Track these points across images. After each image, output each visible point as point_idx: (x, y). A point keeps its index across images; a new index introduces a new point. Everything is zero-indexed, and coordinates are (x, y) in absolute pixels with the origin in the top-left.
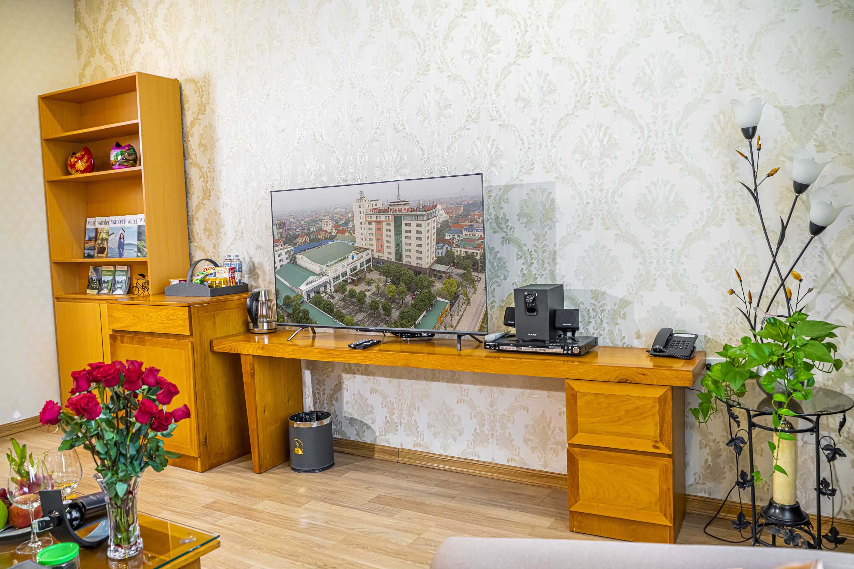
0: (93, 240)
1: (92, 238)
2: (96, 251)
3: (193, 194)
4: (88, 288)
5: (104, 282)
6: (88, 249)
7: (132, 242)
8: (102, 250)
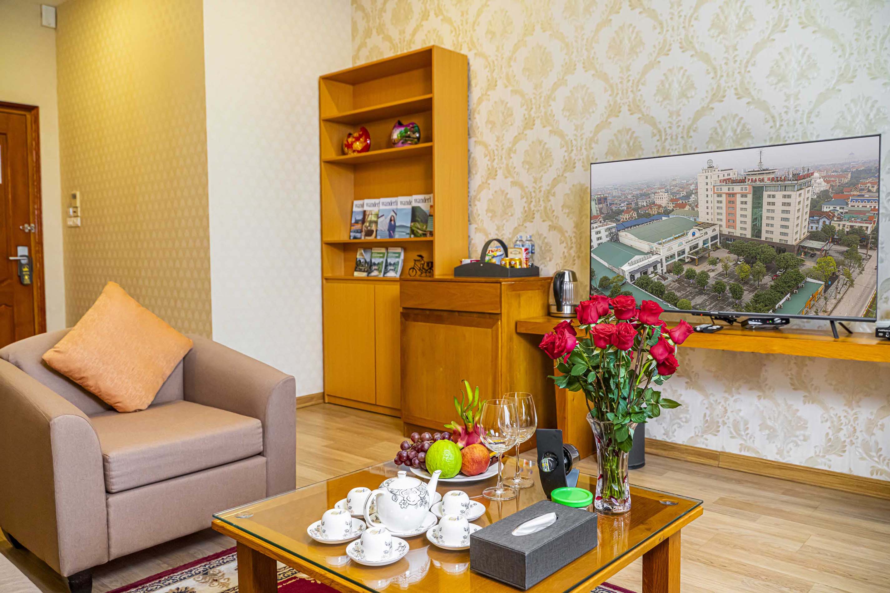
0: (360, 222)
1: (359, 220)
2: (363, 233)
3: (476, 174)
4: (356, 270)
5: (375, 264)
6: (354, 232)
7: (404, 224)
8: (369, 233)
